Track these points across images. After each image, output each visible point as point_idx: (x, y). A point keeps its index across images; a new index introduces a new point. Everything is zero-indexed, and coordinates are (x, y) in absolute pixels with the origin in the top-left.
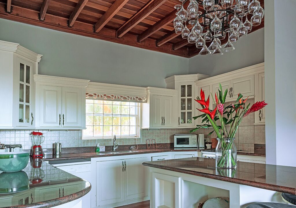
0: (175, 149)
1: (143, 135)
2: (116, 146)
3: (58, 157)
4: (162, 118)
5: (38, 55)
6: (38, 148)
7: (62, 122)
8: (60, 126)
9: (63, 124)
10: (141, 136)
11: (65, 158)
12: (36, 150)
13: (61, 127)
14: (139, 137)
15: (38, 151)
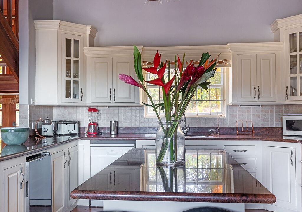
0: (284, 138)
1: (231, 113)
2: (186, 128)
3: (113, 137)
4: (255, 88)
5: (87, 27)
6: (93, 125)
7: (112, 97)
8: (110, 102)
9: (114, 99)
10: (227, 116)
11: (105, 137)
12: (91, 128)
13: (113, 103)
14: (225, 117)
15: (92, 128)
